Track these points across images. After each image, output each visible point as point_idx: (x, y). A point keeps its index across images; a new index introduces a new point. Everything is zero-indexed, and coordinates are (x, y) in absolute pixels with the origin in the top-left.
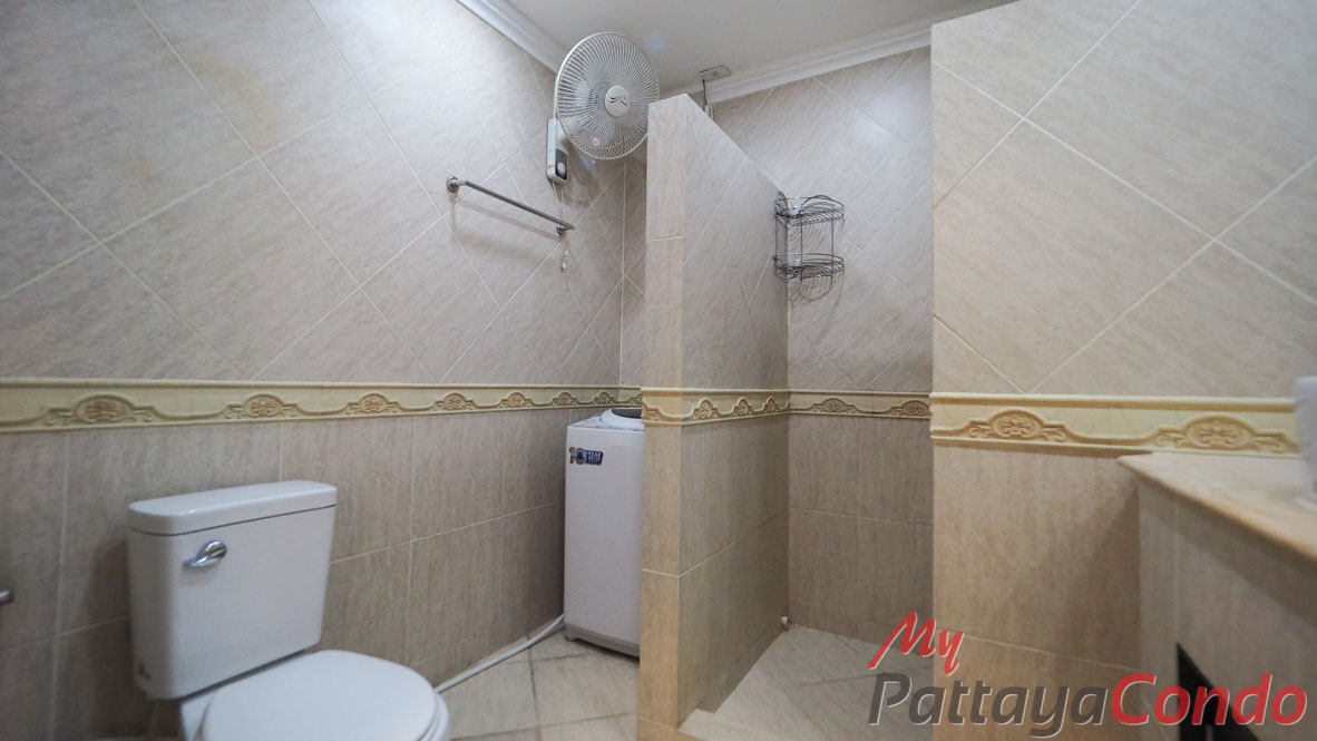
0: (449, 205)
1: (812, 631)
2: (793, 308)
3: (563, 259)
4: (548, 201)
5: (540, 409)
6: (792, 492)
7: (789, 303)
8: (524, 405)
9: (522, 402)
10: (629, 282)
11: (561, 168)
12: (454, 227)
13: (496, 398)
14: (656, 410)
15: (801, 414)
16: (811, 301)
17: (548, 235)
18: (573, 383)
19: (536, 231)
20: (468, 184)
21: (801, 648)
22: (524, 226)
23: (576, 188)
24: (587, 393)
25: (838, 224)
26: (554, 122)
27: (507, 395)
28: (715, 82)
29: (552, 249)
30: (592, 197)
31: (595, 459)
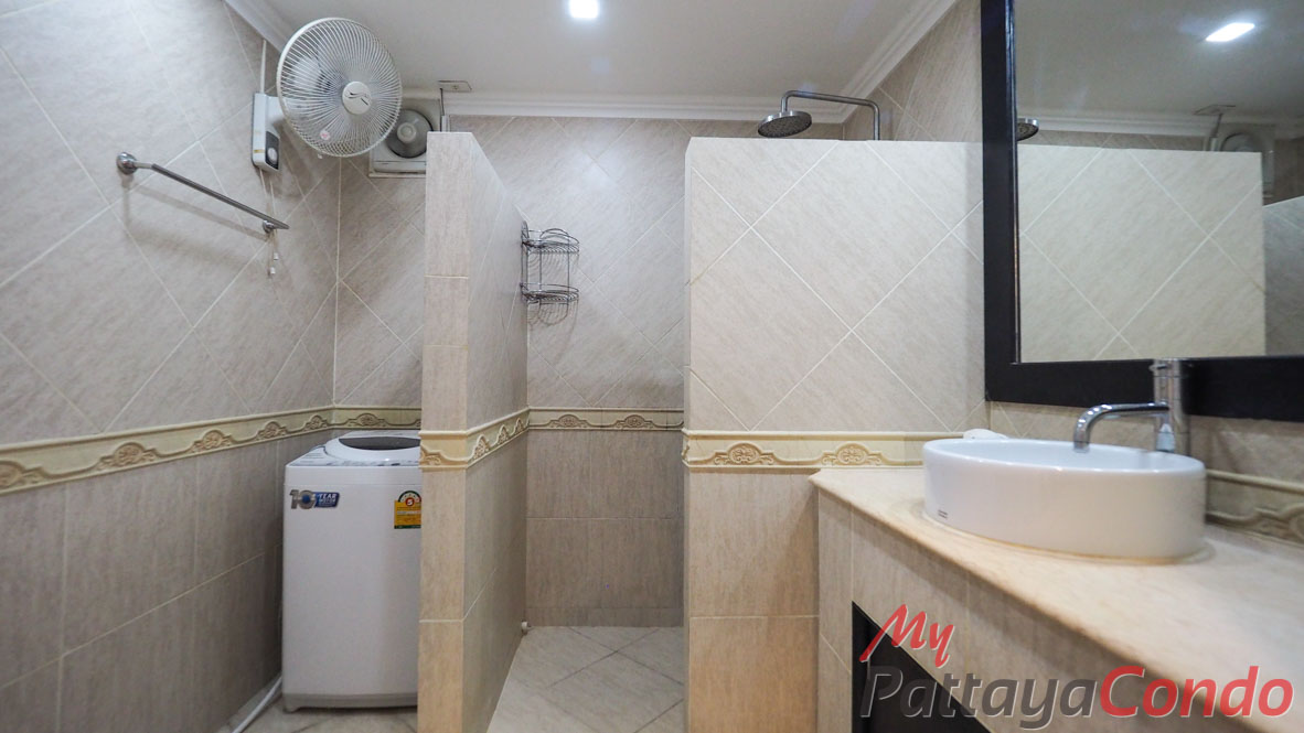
0: (121, 190)
1: (549, 629)
2: (532, 330)
3: (270, 262)
4: (252, 191)
5: (241, 447)
6: (530, 504)
7: (529, 326)
8: (222, 444)
9: (221, 440)
10: (345, 289)
11: (273, 154)
12: (128, 221)
13: (187, 442)
14: (438, 455)
15: (539, 429)
16: (549, 325)
17: (253, 234)
18: (280, 410)
19: (238, 227)
20: (155, 168)
21: (545, 646)
22: (222, 222)
23: (286, 177)
24: (298, 418)
25: (573, 257)
26: (261, 98)
27: (201, 435)
28: (452, 94)
29: (257, 250)
30: (305, 189)
31: (330, 501)
